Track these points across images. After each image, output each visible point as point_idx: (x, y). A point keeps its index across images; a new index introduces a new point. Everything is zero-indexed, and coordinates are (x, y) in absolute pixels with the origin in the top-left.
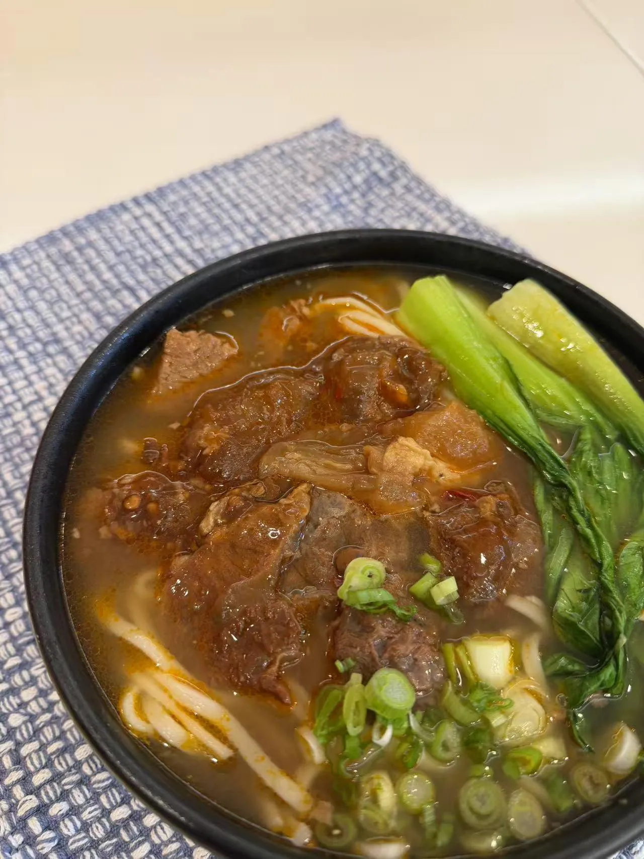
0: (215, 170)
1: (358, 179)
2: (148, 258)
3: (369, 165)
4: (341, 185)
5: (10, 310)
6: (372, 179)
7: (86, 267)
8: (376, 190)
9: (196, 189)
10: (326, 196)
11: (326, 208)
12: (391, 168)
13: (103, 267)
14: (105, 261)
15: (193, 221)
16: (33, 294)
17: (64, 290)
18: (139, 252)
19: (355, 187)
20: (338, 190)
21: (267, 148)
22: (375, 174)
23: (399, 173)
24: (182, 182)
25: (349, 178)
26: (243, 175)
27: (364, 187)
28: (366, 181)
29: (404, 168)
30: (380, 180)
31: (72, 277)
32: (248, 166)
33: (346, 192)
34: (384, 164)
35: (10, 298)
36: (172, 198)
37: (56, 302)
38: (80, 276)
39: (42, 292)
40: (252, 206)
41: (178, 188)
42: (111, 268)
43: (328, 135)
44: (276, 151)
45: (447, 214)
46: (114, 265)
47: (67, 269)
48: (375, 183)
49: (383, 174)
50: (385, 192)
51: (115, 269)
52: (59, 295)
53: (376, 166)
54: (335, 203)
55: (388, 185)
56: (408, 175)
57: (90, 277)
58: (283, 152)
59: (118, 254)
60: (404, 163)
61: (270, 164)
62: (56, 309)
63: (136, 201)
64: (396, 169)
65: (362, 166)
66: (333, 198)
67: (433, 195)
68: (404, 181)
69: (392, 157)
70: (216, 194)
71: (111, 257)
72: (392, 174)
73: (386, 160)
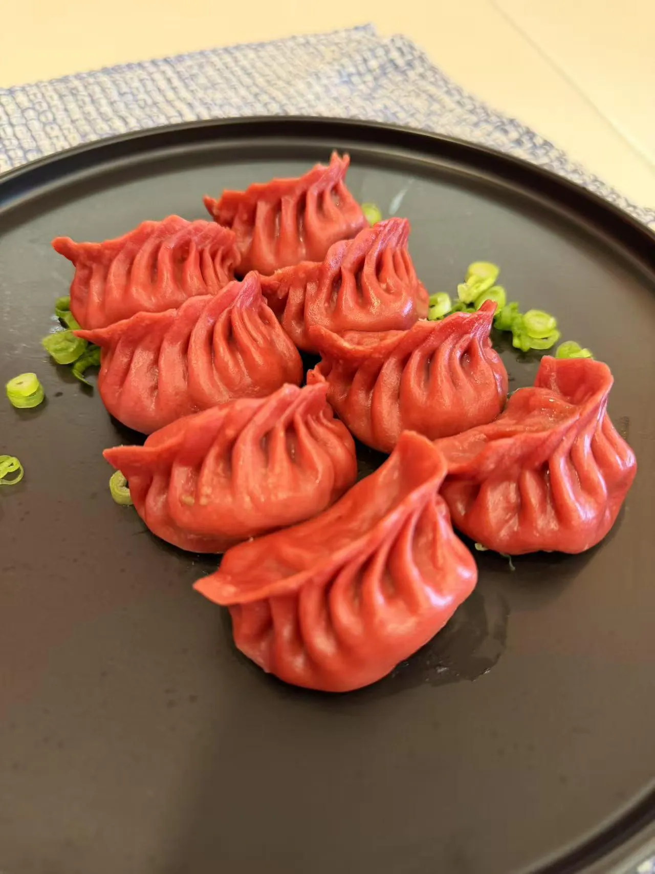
0: (238, 48)
1: (373, 64)
2: (149, 101)
3: (387, 52)
4: (356, 66)
5: (5, 123)
6: (388, 65)
7: (87, 100)
8: (390, 76)
9: (214, 59)
10: (339, 72)
11: (337, 80)
12: (409, 57)
13: (104, 102)
14: (107, 97)
15: (202, 80)
16: (31, 114)
17: (61, 115)
18: (142, 96)
19: (370, 71)
20: (352, 70)
21: (294, 38)
22: (392, 61)
23: (417, 63)
24: (202, 53)
25: (365, 61)
26: (262, 53)
27: (378, 71)
28: (382, 67)
29: (422, 59)
30: (396, 67)
31: (72, 106)
32: (270, 48)
33: (360, 74)
34: (402, 54)
35: (7, 114)
36: (189, 62)
37: (50, 123)
38: (80, 107)
39: (39, 114)
40: (263, 75)
41: (198, 57)
42: (112, 103)
43: (357, 36)
44: (302, 40)
45: (457, 97)
46: (115, 102)
47: (70, 98)
48: (390, 69)
49: (400, 62)
50: (399, 78)
51: (115, 105)
52: (55, 119)
53: (395, 55)
54: (345, 79)
55: (404, 73)
56: (426, 65)
57: (90, 108)
58: (308, 43)
59: (121, 94)
60: (422, 53)
61: (292, 50)
62: (48, 129)
63: (154, 63)
64: (414, 59)
65: (380, 52)
66: (344, 74)
67: (446, 82)
68: (420, 70)
69: (412, 48)
70: (232, 64)
71: (115, 96)
72: (410, 64)
73: (405, 50)
